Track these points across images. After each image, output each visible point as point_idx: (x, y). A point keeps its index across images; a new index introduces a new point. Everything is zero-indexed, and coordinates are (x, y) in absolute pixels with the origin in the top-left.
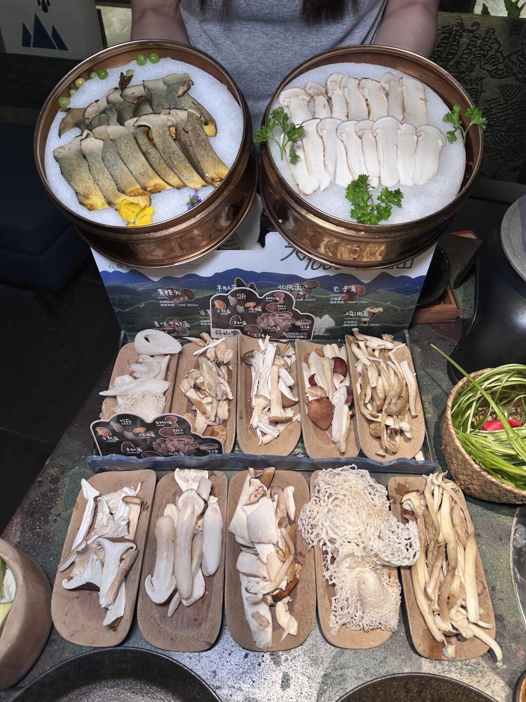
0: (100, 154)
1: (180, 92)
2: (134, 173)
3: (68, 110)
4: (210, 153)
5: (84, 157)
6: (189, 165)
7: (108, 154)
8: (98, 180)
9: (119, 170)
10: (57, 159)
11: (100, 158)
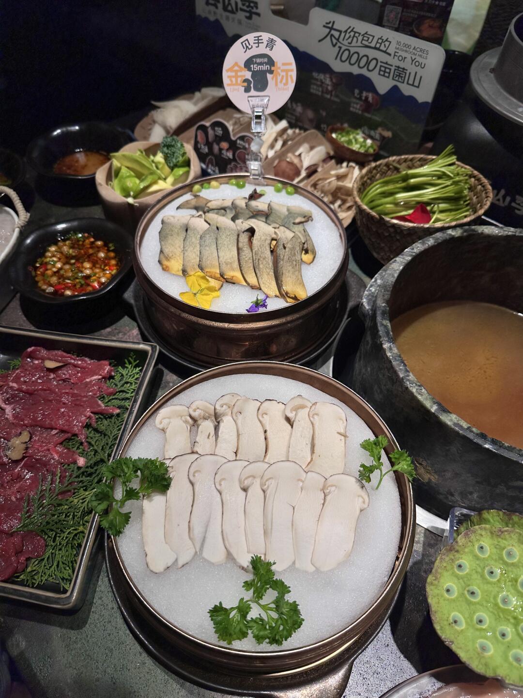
0: (201, 233)
1: (297, 221)
2: (221, 259)
3: (196, 196)
4: (297, 273)
5: (187, 230)
6: (273, 274)
7: (208, 236)
8: (186, 251)
9: (209, 252)
10: (163, 222)
11: (199, 236)
